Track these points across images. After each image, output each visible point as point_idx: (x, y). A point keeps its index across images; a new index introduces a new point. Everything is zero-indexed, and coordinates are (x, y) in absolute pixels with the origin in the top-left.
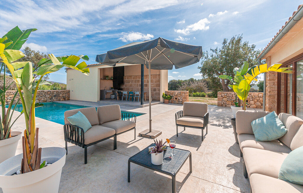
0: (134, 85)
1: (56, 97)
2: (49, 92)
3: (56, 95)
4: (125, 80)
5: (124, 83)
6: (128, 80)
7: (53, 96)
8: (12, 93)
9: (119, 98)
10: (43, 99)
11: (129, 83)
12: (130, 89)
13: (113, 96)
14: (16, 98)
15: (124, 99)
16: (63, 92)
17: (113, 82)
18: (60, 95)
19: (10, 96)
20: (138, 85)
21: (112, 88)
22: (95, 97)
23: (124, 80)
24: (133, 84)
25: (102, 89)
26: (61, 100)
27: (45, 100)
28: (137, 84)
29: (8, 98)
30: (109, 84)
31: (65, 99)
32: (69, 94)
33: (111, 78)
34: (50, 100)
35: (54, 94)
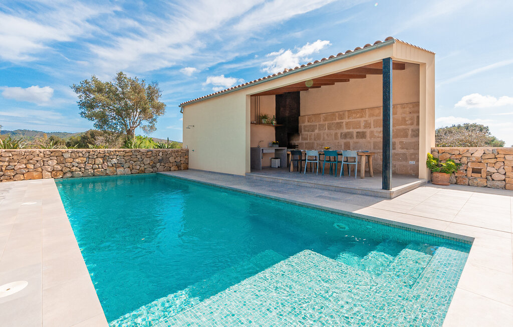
0: (326, 137)
1: (162, 164)
2: (149, 153)
3: (162, 159)
4: (303, 125)
5: (301, 132)
6: (309, 124)
7: (157, 160)
8: (81, 155)
9: (294, 167)
10: (138, 167)
11: (313, 131)
12: (316, 144)
13: (277, 163)
14: (89, 165)
15: (310, 170)
16: (177, 154)
17: (276, 128)
18: (170, 159)
19: (77, 160)
20: (339, 135)
21: (274, 143)
22: (240, 164)
23: (299, 125)
24: (324, 133)
25: (255, 146)
26: (172, 168)
27: (142, 168)
28: (336, 134)
29: (74, 163)
30: (268, 134)
31: (179, 168)
32: (186, 157)
33: (272, 120)
34: (152, 170)
35: (159, 157)
